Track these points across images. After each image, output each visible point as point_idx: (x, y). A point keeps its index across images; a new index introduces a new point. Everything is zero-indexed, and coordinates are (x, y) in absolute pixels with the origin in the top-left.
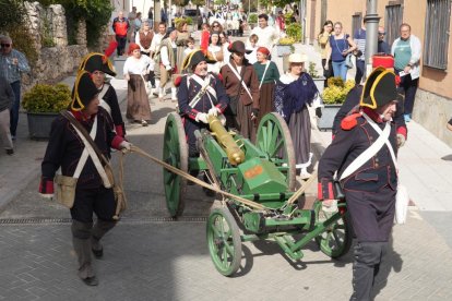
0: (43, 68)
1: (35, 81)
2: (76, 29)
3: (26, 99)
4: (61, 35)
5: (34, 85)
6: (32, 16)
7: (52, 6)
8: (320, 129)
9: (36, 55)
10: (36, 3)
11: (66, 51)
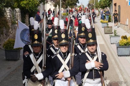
0: (12, 32)
1: (8, 37)
2: (25, 17)
3: (4, 45)
5: (8, 39)
6: (8, 11)
7: (16, 9)
8: (119, 56)
9: (9, 28)
10: (10, 8)
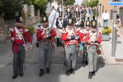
0: (27, 22)
1: (25, 25)
2: (37, 12)
4: (33, 13)
6: (25, 7)
7: (31, 6)
9: (26, 18)
10: (27, 5)
11: (34, 18)
